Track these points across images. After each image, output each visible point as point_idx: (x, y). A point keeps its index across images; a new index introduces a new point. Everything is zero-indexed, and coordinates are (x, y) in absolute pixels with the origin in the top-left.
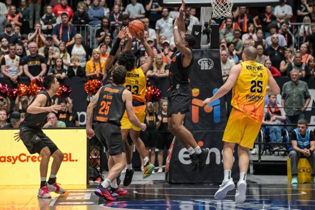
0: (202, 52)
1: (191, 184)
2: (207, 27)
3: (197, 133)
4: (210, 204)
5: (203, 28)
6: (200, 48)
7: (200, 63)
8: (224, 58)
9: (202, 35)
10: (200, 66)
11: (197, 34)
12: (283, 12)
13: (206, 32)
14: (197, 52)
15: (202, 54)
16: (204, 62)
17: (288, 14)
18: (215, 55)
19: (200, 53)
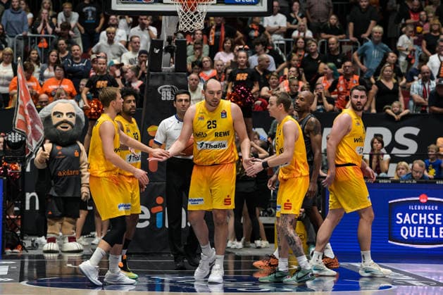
0: (163, 76)
1: (146, 254)
2: (170, 43)
3: (156, 185)
4: (171, 282)
5: (165, 44)
6: (161, 71)
7: (161, 91)
8: (194, 83)
9: (163, 53)
10: (161, 95)
11: (157, 51)
12: (275, 23)
13: (169, 49)
14: (157, 76)
15: (164, 79)
16: (167, 90)
17: (281, 26)
18: (180, 81)
19: (160, 78)
